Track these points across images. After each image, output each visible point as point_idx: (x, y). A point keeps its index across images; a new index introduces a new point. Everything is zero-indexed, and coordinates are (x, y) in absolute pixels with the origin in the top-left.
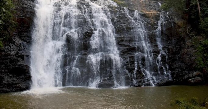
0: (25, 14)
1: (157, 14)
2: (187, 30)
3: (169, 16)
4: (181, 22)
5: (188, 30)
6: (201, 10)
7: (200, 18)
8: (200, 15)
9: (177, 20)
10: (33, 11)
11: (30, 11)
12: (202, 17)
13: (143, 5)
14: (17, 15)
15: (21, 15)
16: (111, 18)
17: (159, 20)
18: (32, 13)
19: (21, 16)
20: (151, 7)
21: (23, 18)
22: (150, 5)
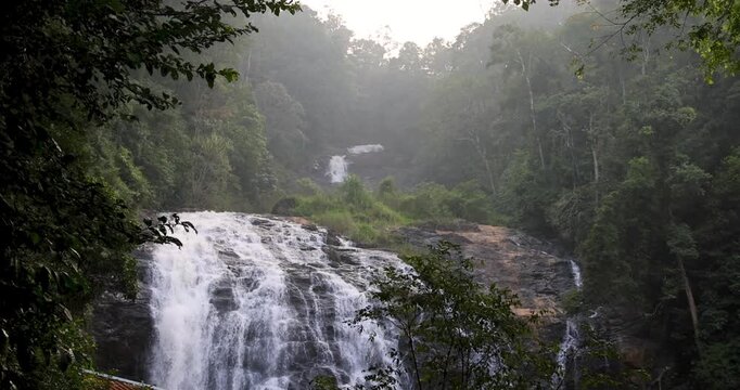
0: (120, 326)
1: (557, 320)
2: (659, 379)
3: (598, 327)
4: (637, 352)
5: (663, 379)
6: (699, 315)
7: (698, 342)
8: (697, 332)
9: (623, 345)
10: (145, 315)
11: (135, 314)
12: (701, 339)
13: (511, 279)
14: (96, 330)
15: (110, 331)
16: (397, 337)
17: (562, 341)
18: (144, 322)
19: (109, 335)
20: (542, 284)
21: (117, 339)
22: (538, 276)
